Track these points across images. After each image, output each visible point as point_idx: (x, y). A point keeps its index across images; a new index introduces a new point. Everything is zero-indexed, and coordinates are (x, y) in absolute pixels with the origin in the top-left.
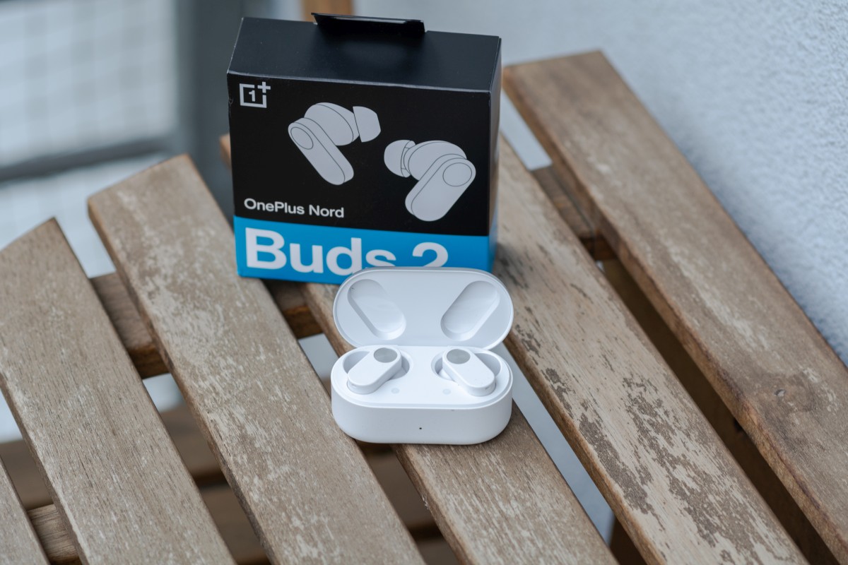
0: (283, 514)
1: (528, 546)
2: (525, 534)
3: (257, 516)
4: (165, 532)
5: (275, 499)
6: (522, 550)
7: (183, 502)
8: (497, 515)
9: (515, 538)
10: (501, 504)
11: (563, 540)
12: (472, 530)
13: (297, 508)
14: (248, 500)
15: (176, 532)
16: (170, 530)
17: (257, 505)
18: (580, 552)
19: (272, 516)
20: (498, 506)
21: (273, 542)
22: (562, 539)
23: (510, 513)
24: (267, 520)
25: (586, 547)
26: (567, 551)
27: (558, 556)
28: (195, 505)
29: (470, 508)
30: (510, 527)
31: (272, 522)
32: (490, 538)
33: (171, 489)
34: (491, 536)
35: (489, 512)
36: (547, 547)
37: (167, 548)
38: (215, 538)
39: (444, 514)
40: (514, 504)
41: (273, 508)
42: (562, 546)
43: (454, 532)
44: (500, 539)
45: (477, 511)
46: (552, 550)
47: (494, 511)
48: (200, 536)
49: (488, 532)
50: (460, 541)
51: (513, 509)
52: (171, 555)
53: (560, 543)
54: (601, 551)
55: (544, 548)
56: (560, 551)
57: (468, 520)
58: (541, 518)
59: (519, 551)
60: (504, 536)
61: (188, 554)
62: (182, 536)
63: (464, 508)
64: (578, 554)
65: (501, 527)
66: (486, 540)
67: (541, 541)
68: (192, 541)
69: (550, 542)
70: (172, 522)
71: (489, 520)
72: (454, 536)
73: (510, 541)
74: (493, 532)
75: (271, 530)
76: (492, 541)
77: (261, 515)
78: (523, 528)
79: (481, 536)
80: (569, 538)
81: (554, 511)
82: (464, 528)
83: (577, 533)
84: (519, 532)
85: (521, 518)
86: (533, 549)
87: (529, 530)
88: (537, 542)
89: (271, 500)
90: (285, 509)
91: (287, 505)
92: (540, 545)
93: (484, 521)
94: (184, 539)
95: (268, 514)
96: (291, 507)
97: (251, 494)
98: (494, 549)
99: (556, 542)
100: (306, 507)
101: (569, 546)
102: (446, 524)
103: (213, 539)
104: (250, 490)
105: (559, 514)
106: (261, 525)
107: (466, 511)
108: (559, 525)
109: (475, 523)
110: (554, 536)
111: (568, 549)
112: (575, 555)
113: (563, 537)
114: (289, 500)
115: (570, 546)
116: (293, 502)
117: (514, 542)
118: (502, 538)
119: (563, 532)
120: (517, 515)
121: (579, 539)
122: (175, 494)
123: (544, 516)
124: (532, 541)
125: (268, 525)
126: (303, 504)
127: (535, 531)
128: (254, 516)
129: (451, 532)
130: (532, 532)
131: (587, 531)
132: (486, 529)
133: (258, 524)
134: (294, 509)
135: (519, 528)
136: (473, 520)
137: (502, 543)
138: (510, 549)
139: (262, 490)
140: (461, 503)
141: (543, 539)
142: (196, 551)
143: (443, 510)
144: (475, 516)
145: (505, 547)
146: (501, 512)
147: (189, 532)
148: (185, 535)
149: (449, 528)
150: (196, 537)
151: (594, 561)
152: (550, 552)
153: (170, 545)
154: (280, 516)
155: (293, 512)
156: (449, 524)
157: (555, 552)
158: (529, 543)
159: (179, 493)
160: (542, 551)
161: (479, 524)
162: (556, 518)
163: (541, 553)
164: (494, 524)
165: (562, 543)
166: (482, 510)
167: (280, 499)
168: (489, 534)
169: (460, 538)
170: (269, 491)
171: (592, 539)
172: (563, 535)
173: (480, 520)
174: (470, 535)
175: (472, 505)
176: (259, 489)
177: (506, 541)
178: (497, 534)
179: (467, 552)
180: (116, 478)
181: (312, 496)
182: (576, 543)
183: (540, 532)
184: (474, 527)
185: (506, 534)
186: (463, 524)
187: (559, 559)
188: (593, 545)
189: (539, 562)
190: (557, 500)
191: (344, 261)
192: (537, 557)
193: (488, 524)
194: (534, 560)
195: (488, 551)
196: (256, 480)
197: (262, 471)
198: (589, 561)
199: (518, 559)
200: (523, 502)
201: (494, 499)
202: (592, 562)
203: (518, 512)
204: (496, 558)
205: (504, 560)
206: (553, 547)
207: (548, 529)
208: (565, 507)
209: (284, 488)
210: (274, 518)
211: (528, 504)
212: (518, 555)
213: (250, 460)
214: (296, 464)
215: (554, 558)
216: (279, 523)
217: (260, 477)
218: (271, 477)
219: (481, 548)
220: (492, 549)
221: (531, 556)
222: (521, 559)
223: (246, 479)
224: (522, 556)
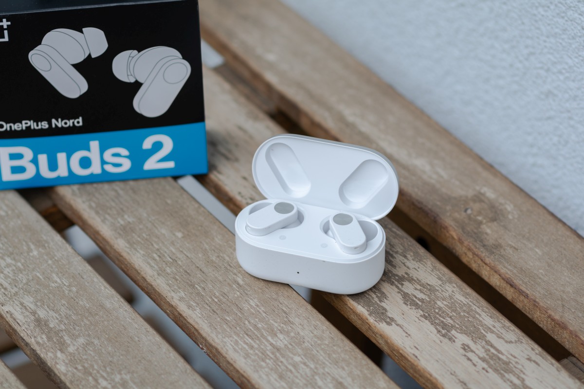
0: (90, 378)
1: (303, 368)
2: (297, 359)
5: (80, 367)
6: (298, 372)
8: (269, 347)
9: (290, 364)
10: (269, 338)
11: (330, 359)
12: (252, 363)
13: (101, 371)
14: (56, 372)
17: (65, 375)
18: (347, 366)
19: (81, 382)
20: (268, 341)
22: (329, 358)
23: (280, 344)
24: (78, 385)
25: (351, 361)
26: (336, 367)
27: (329, 372)
28: (13, 384)
29: (245, 346)
30: (283, 356)
31: (83, 386)
32: (269, 367)
34: (269, 366)
35: (262, 347)
36: (318, 366)
39: (225, 355)
40: (281, 336)
41: (80, 374)
42: (330, 363)
43: (238, 367)
44: (278, 367)
45: (252, 347)
46: (324, 368)
47: (265, 346)
49: (266, 363)
50: (245, 375)
51: (281, 341)
53: (328, 361)
54: (364, 362)
55: (316, 368)
56: (330, 367)
57: (247, 356)
58: (306, 344)
59: (296, 374)
60: (280, 364)
63: (240, 347)
64: (346, 368)
65: (275, 356)
66: (267, 370)
67: (312, 362)
69: (320, 362)
71: (263, 353)
72: (238, 371)
73: (287, 367)
74: (270, 362)
76: (272, 369)
77: (71, 382)
78: (295, 355)
79: (261, 367)
80: (334, 356)
82: (246, 363)
83: (339, 350)
84: (292, 359)
85: (290, 346)
86: (308, 370)
87: (299, 355)
88: (308, 363)
89: (76, 368)
90: (91, 374)
91: (91, 371)
92: (312, 366)
93: (260, 354)
95: (77, 380)
96: (95, 371)
97: (58, 366)
98: (275, 376)
99: (324, 361)
100: (108, 369)
101: (336, 362)
102: (228, 363)
104: (56, 363)
105: (320, 338)
107: (242, 349)
108: (323, 347)
109: (253, 357)
110: (321, 356)
111: (336, 365)
112: (343, 369)
113: (329, 356)
114: (92, 366)
115: (337, 362)
116: (96, 367)
117: (290, 367)
118: (279, 366)
119: (328, 352)
120: (286, 345)
121: (343, 355)
123: (308, 342)
124: (305, 364)
126: (105, 367)
127: (305, 355)
128: (65, 384)
129: (235, 368)
130: (303, 357)
131: (347, 348)
132: (263, 360)
134: (98, 372)
135: (291, 355)
136: (251, 356)
137: (280, 370)
138: (289, 373)
139: (67, 361)
140: (236, 343)
141: (313, 361)
143: (223, 352)
144: (251, 352)
145: (284, 373)
146: (271, 344)
149: (232, 365)
151: (361, 371)
152: (322, 370)
154: (88, 380)
155: (98, 375)
156: (232, 362)
157: (326, 370)
158: (302, 366)
160: (315, 371)
161: (256, 358)
162: (319, 342)
163: (314, 372)
164: (269, 356)
165: (330, 361)
166: (256, 346)
167: (83, 366)
168: (268, 364)
169: (244, 372)
170: (73, 361)
171: (353, 353)
172: (329, 354)
173: (256, 354)
174: (252, 368)
175: (246, 344)
176: (64, 361)
177: (283, 367)
178: (274, 363)
179: (253, 382)
181: (110, 359)
182: (341, 359)
183: (308, 355)
184: (254, 361)
185: (282, 362)
186: (244, 360)
187: (331, 374)
188: (356, 358)
189: (316, 380)
190: (316, 327)
191: (85, 163)
192: (313, 376)
193: (264, 356)
194: (311, 379)
195: (271, 378)
196: (59, 354)
197: (62, 346)
198: (356, 372)
199: (297, 381)
200: (287, 333)
201: (262, 335)
202: (359, 373)
203: (286, 342)
204: (279, 383)
205: (287, 384)
206: (324, 365)
207: (315, 352)
208: (323, 332)
209: (85, 357)
210: (83, 383)
211: (292, 334)
212: (297, 377)
213: (49, 339)
214: (89, 335)
215: (327, 375)
216: (89, 386)
217: (62, 351)
218: (71, 349)
219: (264, 377)
220: (274, 377)
221: (308, 376)
222: (300, 380)
223: (50, 354)
224: (300, 378)
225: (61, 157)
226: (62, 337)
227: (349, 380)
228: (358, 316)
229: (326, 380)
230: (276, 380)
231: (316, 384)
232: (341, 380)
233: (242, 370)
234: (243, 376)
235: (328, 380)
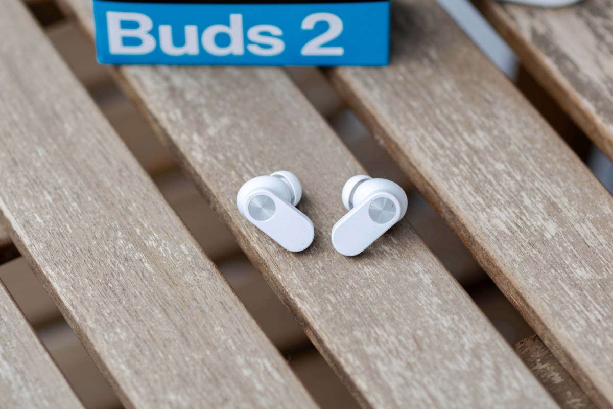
0: (233, 173)
1: (506, 180)
2: (500, 166)
3: (204, 178)
4: (108, 208)
5: (221, 157)
6: (500, 185)
7: (120, 171)
8: (465, 148)
9: (489, 172)
10: (466, 135)
11: (542, 170)
12: (441, 168)
13: (247, 165)
14: (190, 160)
15: (120, 207)
16: (113, 204)
17: (202, 166)
18: (563, 181)
19: (221, 176)
20: (463, 139)
21: (228, 207)
22: (541, 168)
23: (479, 145)
24: (217, 182)
25: (568, 174)
26: (549, 181)
27: (540, 187)
28: (135, 173)
29: (434, 144)
30: (482, 161)
31: (223, 183)
32: (462, 175)
33: (105, 157)
34: (463, 173)
35: (456, 146)
36: (526, 178)
37: (114, 226)
38: (164, 208)
39: (406, 152)
40: (481, 134)
41: (220, 166)
42: (542, 176)
43: (422, 172)
44: (474, 175)
45: (442, 146)
46: (533, 182)
47: (460, 145)
48: (146, 208)
49: (459, 168)
50: (431, 182)
51: (481, 140)
52: (119, 233)
53: (539, 172)
54: (585, 177)
55: (523, 181)
56: (542, 182)
57: (435, 157)
58: (513, 147)
59: (497, 187)
60: (477, 172)
61: (138, 231)
62: (127, 210)
63: (427, 144)
64: (562, 184)
65: (472, 161)
66: (459, 178)
67: (518, 173)
68: (139, 214)
69: (529, 173)
70: (113, 196)
71: (457, 155)
72: (422, 177)
73: (485, 177)
74: (465, 169)
75: (223, 193)
76: (466, 178)
77: (209, 176)
78: (497, 160)
79: (453, 174)
80: (548, 166)
81: (526, 137)
82: (433, 168)
83: (555, 159)
84: (493, 166)
85: (491, 149)
86: (512, 183)
87: (503, 162)
88: (514, 174)
89: (216, 158)
90: (233, 167)
91: (235, 162)
92: (519, 178)
93: (452, 157)
94: (130, 213)
95: (216, 175)
96: (240, 164)
97: (193, 154)
98: (470, 188)
99: (534, 172)
100: (257, 162)
101: (549, 175)
102: (411, 164)
103: (162, 210)
104: (191, 149)
105: (531, 140)
106: (211, 187)
107: (430, 148)
108: (534, 152)
109: (443, 160)
110: (531, 165)
111: (549, 179)
112: (558, 184)
113: (541, 165)
114: (236, 156)
115: (551, 175)
116: (241, 158)
117: (490, 177)
118: (476, 174)
119: (540, 160)
120: (486, 147)
121: (558, 166)
122: (109, 162)
123: (515, 144)
124: (509, 174)
125: (219, 187)
126: (253, 159)
127: (510, 162)
128: (200, 178)
129: (418, 172)
130: (507, 164)
131: (565, 156)
132: (456, 165)
133: (207, 186)
134: (244, 165)
135: (492, 161)
136: (440, 158)
137: (477, 180)
138: (487, 185)
139: (205, 147)
140: (423, 139)
141: (520, 170)
142: (146, 226)
143: (405, 149)
144: (441, 152)
145: (481, 184)
146: (468, 144)
147: (134, 205)
148: (131, 209)
149: (415, 168)
150: (142, 209)
151: (581, 189)
152: (531, 185)
153: (116, 222)
154: (230, 175)
155: (243, 169)
156: (415, 164)
157: (536, 184)
158: (505, 176)
159: (114, 162)
160: (522, 184)
161: (447, 161)
162: (529, 145)
163: (521, 186)
164: (463, 159)
165: (542, 172)
166: (447, 145)
167: (225, 156)
168: (461, 171)
169: (430, 179)
170: (212, 148)
171: (572, 164)
172: (541, 163)
173: (447, 156)
174: (441, 174)
175: (434, 140)
176: (201, 147)
177: (480, 177)
178: (470, 170)
179: (441, 194)
180: (41, 152)
181: (260, 148)
182: (556, 170)
183: (514, 162)
184: (443, 165)
185: (479, 169)
186: (430, 163)
187: (542, 190)
188: (575, 171)
189: (522, 197)
190: (526, 125)
191: (223, 40)
192: (518, 191)
193: (457, 160)
194: (515, 196)
195: (464, 190)
196: (196, 137)
197: (200, 127)
198: (575, 190)
199: (498, 196)
200: (488, 130)
201: (457, 131)
202: (578, 191)
203: (486, 143)
204: (475, 198)
205: (484, 200)
206: (533, 178)
207: (523, 159)
208: (535, 132)
209: (228, 143)
210: (224, 178)
211: (495, 132)
212: (497, 192)
213: (185, 115)
214: (235, 114)
215: (536, 191)
216: (230, 183)
217: (200, 133)
218: (211, 131)
219: (456, 188)
220: (468, 188)
221: (512, 192)
222: (501, 196)
223: (184, 137)
224: (501, 192)
225: (191, 31)
226: (200, 115)
227: (565, 200)
228: (583, 113)
229: (535, 198)
230: (470, 193)
231: (522, 202)
232: (554, 199)
233: (427, 175)
234: (428, 184)
235: (538, 199)
